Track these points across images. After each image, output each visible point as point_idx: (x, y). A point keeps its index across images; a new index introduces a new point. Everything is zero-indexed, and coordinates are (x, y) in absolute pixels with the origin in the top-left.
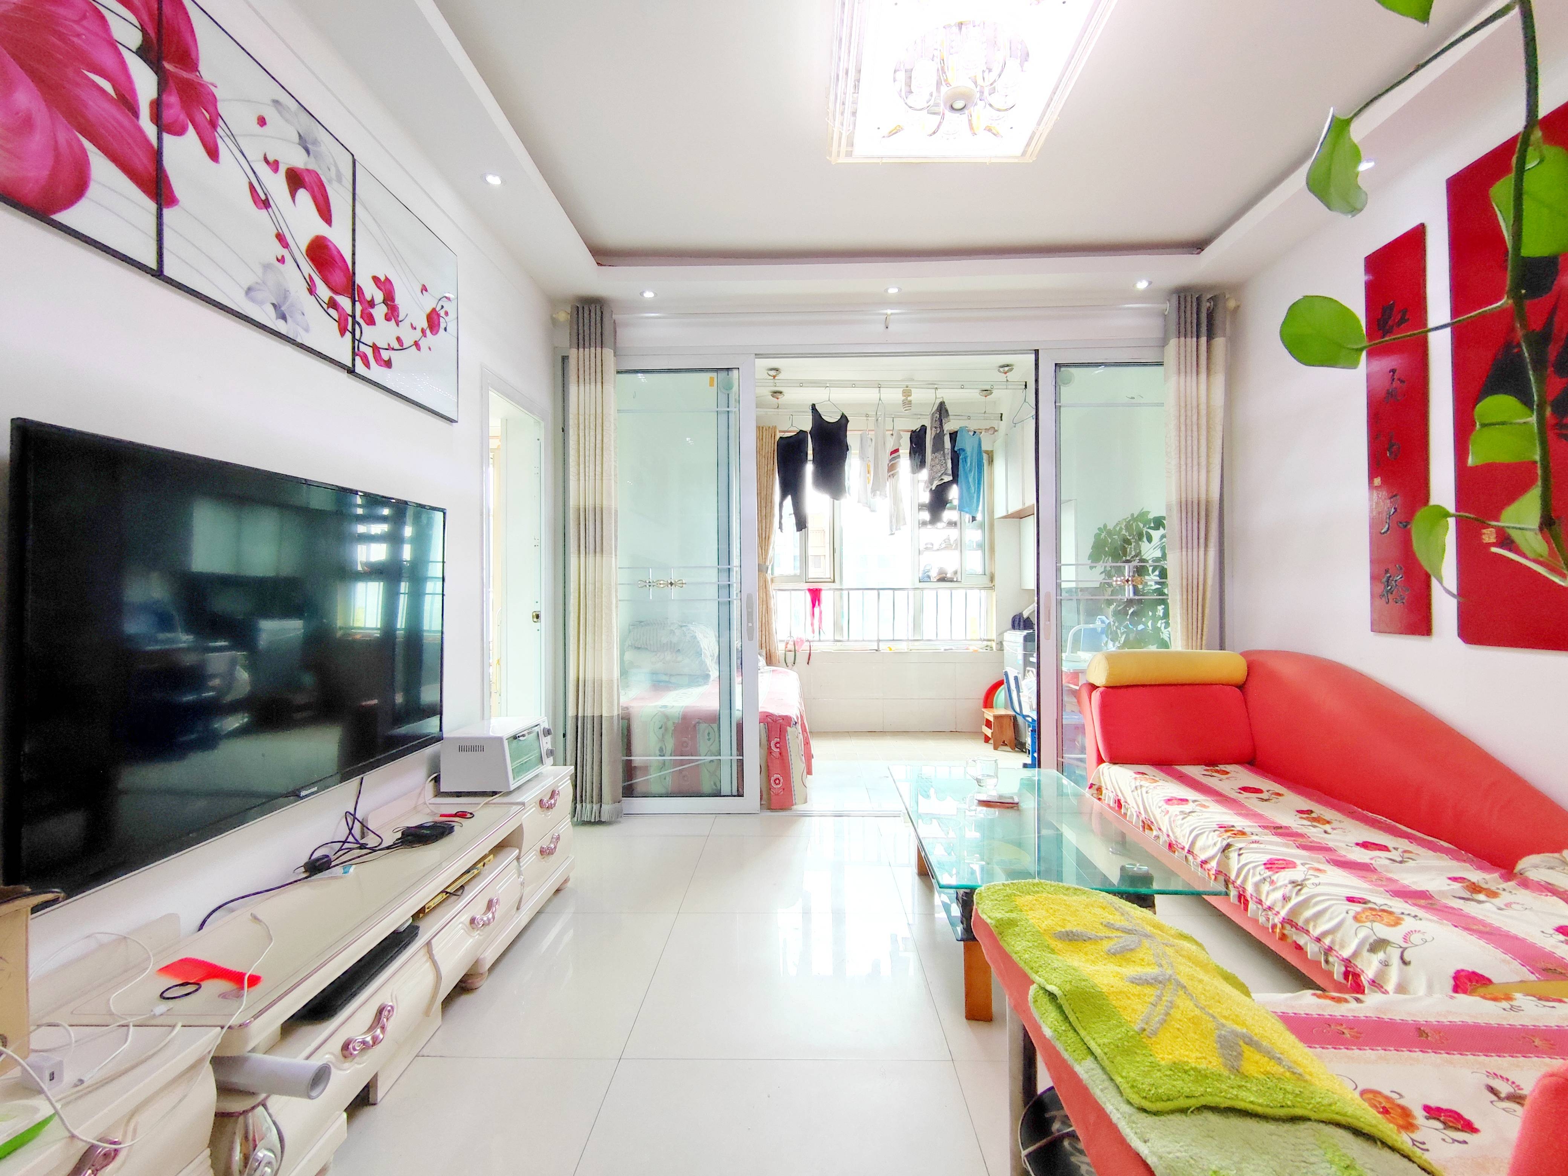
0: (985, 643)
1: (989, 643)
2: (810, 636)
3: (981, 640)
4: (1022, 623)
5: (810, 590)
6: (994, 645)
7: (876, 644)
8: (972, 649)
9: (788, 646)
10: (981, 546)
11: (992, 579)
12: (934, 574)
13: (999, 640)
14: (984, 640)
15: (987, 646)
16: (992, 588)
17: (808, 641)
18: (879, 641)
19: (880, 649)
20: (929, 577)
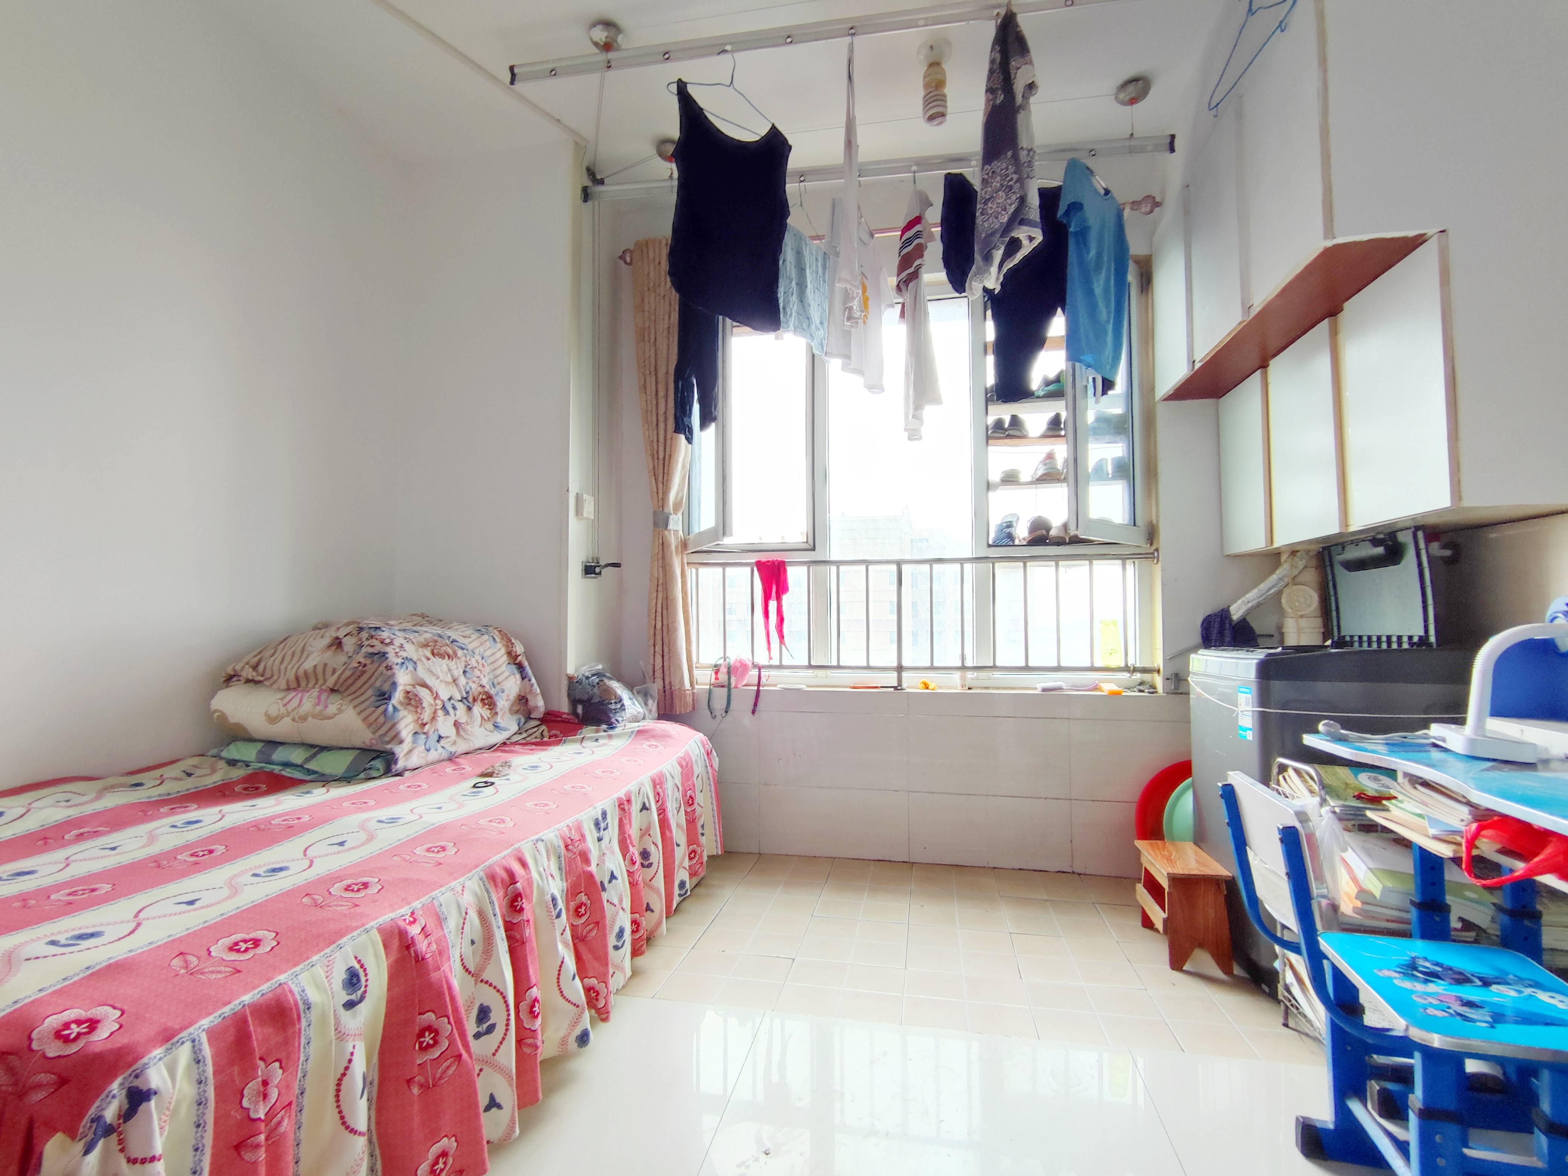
0: (1138, 676)
1: (1147, 677)
2: (762, 658)
3: (1126, 669)
4: (1227, 633)
5: (760, 565)
6: (1158, 681)
7: (895, 674)
8: (1108, 687)
9: (720, 675)
10: (1123, 470)
11: (1152, 534)
12: (1022, 532)
13: (1172, 670)
14: (1135, 670)
15: (1141, 684)
16: (1152, 556)
17: (755, 666)
18: (900, 669)
19: (904, 685)
20: (1010, 537)
